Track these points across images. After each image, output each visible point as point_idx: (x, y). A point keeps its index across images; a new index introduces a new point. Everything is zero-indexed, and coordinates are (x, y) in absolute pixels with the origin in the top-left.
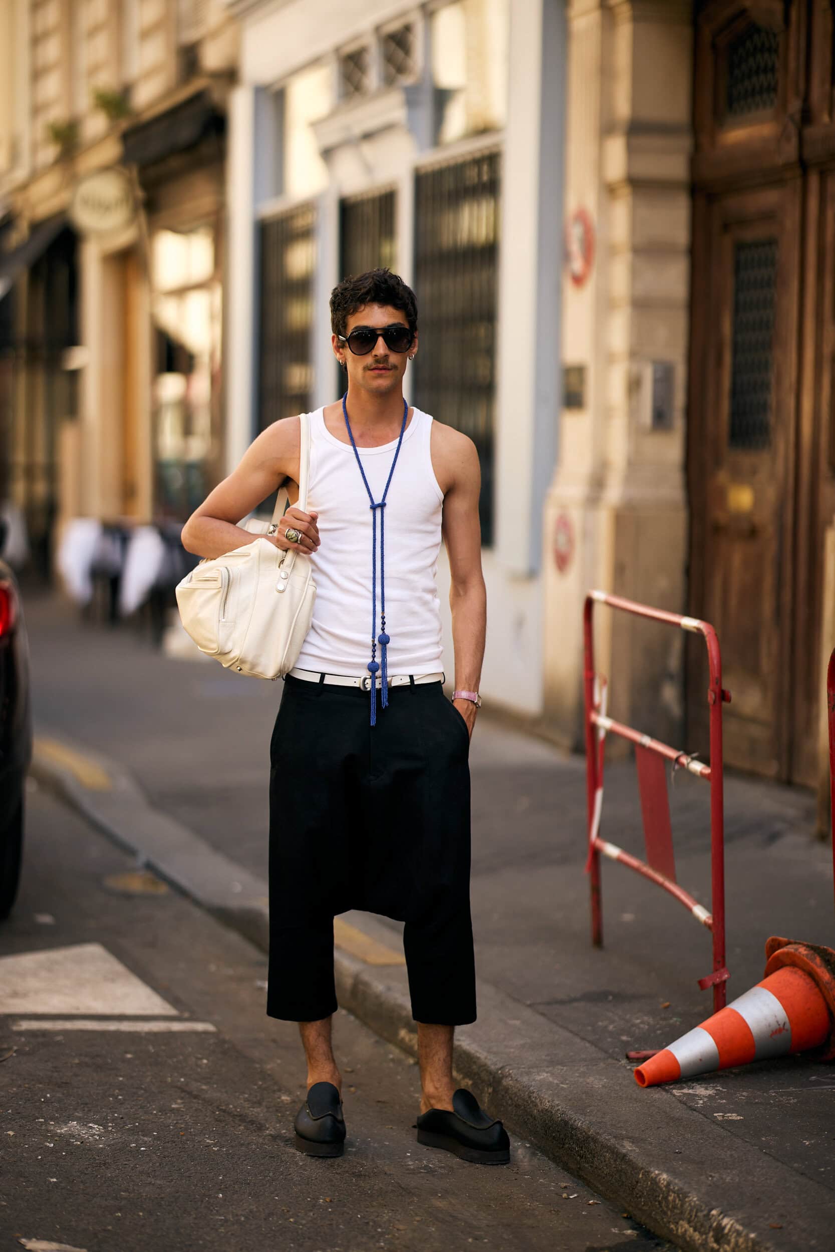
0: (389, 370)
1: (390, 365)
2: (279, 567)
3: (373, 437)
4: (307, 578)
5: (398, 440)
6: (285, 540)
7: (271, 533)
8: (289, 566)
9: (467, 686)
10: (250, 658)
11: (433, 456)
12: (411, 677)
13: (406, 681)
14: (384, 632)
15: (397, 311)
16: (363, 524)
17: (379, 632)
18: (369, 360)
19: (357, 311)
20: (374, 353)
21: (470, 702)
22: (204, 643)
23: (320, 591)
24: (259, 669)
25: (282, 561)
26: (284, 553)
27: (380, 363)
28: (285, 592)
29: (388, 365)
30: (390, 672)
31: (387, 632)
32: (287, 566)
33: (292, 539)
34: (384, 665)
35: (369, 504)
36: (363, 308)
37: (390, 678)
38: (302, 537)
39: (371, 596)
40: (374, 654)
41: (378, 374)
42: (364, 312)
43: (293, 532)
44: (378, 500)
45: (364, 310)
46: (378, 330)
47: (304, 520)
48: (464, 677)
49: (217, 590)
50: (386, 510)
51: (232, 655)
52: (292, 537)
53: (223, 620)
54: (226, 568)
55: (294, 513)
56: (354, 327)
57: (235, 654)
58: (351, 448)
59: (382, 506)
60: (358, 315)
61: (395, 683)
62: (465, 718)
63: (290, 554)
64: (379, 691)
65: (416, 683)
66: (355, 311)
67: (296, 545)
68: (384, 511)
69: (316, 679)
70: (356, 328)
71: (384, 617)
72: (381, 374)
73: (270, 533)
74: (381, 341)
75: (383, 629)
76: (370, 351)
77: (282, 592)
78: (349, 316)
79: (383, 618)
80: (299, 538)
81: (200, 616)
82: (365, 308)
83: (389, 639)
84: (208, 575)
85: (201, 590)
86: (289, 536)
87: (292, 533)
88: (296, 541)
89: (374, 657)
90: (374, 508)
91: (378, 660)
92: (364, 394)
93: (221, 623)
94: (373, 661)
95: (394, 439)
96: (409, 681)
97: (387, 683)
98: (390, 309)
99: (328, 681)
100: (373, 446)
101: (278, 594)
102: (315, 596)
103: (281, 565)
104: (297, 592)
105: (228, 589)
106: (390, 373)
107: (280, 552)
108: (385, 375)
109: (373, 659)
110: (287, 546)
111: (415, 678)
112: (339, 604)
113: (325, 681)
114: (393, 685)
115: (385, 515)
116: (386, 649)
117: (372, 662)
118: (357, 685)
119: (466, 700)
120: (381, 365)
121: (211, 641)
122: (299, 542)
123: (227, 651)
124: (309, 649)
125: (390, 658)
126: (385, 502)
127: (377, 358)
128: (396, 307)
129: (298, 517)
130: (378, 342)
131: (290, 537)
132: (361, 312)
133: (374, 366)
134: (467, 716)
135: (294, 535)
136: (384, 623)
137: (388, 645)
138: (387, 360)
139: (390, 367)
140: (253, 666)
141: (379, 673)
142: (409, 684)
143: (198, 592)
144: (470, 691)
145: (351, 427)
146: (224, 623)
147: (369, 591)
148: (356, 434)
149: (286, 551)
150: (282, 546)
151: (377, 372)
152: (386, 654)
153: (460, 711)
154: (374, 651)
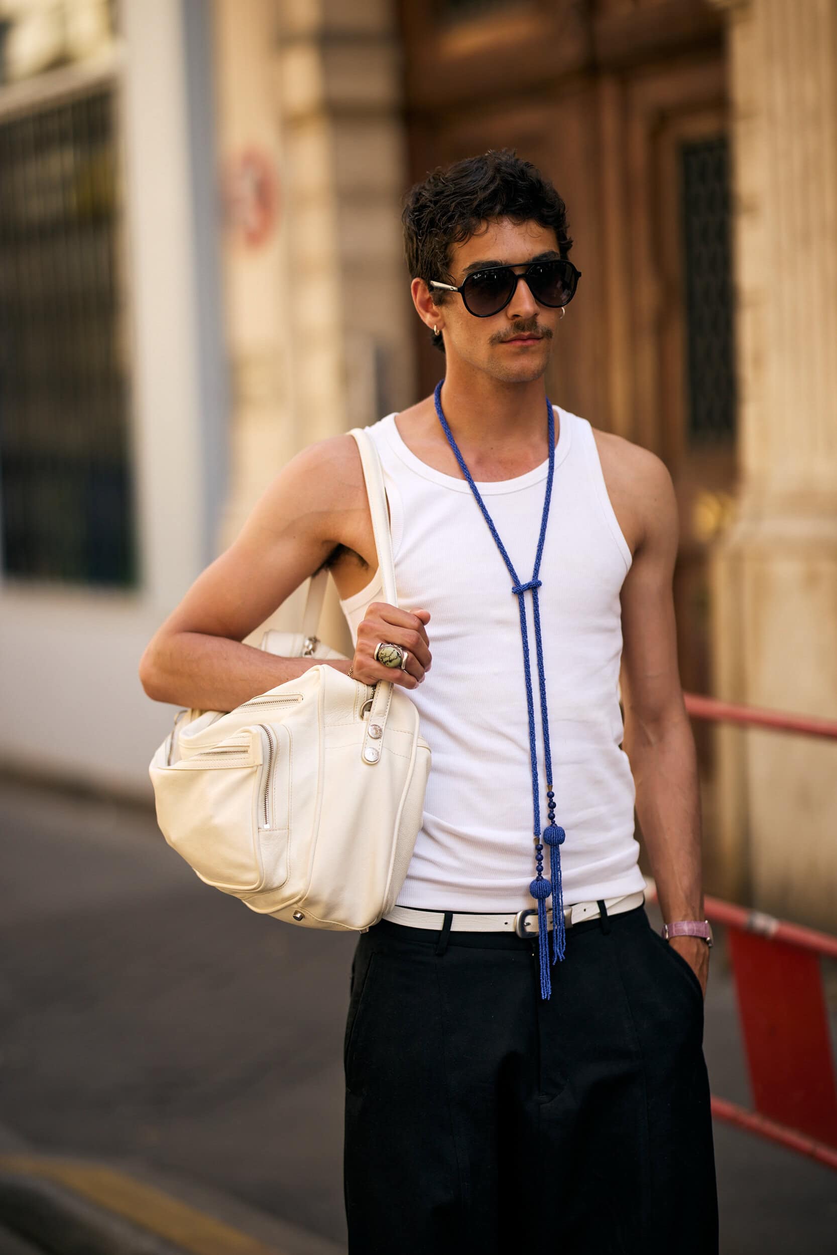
0: (538, 339)
1: (540, 331)
2: (362, 716)
3: (500, 462)
4: (413, 734)
5: (546, 463)
6: (375, 664)
7: (308, 653)
8: (381, 714)
9: (690, 912)
10: (325, 895)
11: (611, 489)
12: (601, 903)
13: (593, 912)
14: (553, 822)
15: (545, 230)
16: (502, 623)
17: (544, 823)
18: (501, 324)
19: (472, 234)
20: (511, 311)
21: (699, 940)
22: (228, 872)
23: (437, 758)
24: (339, 915)
25: (368, 707)
26: (371, 690)
27: (523, 330)
28: (381, 762)
29: (538, 332)
30: (567, 897)
31: (558, 821)
32: (378, 714)
33: (390, 661)
34: (556, 886)
35: (509, 585)
36: (483, 227)
37: (569, 911)
38: (408, 657)
39: (526, 758)
40: (540, 864)
41: (521, 347)
42: (488, 236)
43: (393, 649)
44: (525, 578)
45: (486, 231)
46: (516, 268)
47: (407, 625)
48: (681, 894)
49: (249, 770)
50: (542, 593)
51: (287, 892)
52: (392, 657)
53: (267, 826)
54: (262, 726)
55: (384, 613)
56: (468, 265)
57: (295, 887)
58: (465, 484)
59: (534, 586)
60: (475, 242)
61: (578, 917)
62: (696, 971)
63: (382, 691)
64: (551, 933)
65: (610, 913)
66: (468, 233)
67: (398, 673)
68: (539, 596)
69: (435, 923)
70: (473, 266)
71: (553, 795)
72: (527, 347)
73: (306, 654)
74: (523, 288)
75: (551, 817)
76: (504, 308)
77: (372, 764)
78: (456, 245)
79: (550, 795)
80: (404, 660)
81: (218, 820)
82: (488, 228)
83: (564, 835)
84: (227, 742)
85: (212, 772)
86: (385, 656)
87: (390, 651)
88: (399, 666)
89: (540, 870)
90: (519, 591)
91: (547, 876)
92: (483, 384)
93: (261, 833)
94: (539, 879)
95: (538, 463)
96: (598, 911)
97: (564, 917)
98: (533, 227)
99: (460, 925)
100: (502, 479)
101: (365, 767)
102: (431, 768)
103: (366, 713)
104: (400, 762)
105: (270, 766)
106: (543, 343)
107: (363, 690)
108: (533, 348)
109: (540, 874)
110: (378, 675)
111: (607, 905)
112: (468, 777)
113: (453, 925)
114: (574, 921)
115: (540, 603)
116: (558, 854)
117: (537, 879)
118: (510, 929)
119: (693, 939)
120: (527, 334)
121: (244, 867)
122: (403, 668)
123: (275, 885)
124: (420, 869)
125: (568, 871)
126: (539, 579)
127: (517, 319)
128: (544, 222)
129: (392, 620)
130: (518, 288)
131: (387, 659)
132: (479, 236)
133: (513, 336)
134: (698, 967)
135: (395, 654)
136: (552, 806)
137: (562, 847)
138: (536, 323)
139: (540, 335)
140: (330, 909)
141: (549, 900)
142: (598, 917)
143: (207, 777)
144: (695, 920)
145: (459, 447)
146: (267, 833)
147: (524, 749)
148: (469, 459)
149: (374, 686)
150: (369, 676)
151: (519, 343)
152: (559, 863)
153: (688, 959)
154: (539, 859)
